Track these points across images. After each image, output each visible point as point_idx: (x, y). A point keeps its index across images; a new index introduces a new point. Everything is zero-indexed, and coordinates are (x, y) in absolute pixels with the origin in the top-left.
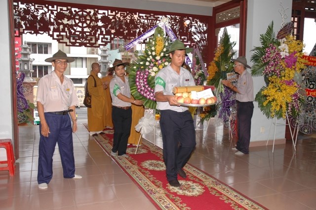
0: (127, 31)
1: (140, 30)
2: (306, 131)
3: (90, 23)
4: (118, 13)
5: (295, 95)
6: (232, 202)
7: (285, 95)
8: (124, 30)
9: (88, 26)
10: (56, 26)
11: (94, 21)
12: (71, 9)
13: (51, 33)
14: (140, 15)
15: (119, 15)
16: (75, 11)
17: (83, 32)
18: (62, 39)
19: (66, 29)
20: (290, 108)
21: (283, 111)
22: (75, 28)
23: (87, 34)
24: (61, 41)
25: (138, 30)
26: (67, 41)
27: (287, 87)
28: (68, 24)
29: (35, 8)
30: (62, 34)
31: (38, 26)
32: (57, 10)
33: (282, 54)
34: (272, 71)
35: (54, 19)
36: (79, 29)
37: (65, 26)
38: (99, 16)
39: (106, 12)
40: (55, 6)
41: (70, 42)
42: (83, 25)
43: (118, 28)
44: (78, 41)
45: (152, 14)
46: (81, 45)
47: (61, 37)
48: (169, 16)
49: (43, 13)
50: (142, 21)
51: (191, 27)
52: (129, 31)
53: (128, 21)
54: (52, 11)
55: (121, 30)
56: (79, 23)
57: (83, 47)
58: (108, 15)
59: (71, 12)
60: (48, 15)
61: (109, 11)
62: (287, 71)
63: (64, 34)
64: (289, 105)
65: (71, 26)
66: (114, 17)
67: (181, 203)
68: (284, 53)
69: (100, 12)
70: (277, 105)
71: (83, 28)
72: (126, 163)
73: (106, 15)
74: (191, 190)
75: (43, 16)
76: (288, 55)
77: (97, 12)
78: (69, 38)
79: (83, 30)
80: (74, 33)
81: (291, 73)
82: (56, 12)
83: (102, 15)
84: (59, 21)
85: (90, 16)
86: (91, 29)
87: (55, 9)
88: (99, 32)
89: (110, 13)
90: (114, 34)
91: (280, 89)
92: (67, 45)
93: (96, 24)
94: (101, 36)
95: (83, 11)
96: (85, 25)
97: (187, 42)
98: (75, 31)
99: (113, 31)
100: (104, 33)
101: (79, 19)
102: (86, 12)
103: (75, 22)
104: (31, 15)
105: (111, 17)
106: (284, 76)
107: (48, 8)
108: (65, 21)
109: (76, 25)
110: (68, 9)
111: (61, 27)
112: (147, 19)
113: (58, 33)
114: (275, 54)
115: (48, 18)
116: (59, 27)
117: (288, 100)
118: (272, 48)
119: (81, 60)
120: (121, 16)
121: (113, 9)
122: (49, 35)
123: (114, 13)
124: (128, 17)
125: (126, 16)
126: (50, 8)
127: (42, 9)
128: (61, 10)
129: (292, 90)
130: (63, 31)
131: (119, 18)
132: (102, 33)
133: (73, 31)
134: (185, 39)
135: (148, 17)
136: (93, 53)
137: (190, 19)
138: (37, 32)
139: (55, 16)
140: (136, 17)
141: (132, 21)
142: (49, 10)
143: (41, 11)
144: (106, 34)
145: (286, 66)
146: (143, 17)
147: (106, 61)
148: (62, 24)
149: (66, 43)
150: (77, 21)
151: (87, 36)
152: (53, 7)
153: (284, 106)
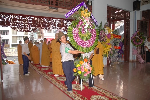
0: (42, 25)
1: (47, 25)
2: (114, 61)
3: (27, 22)
4: (38, 18)
5: (111, 48)
6: (97, 91)
7: (108, 48)
8: (41, 25)
9: (27, 23)
10: (13, 24)
11: (29, 21)
12: (19, 17)
13: (11, 26)
14: (47, 19)
15: (39, 19)
16: (21, 17)
17: (24, 26)
18: (16, 29)
19: (17, 24)
20: (109, 53)
21: (107, 55)
22: (21, 24)
23: (26, 26)
24: (15, 29)
25: (46, 25)
26: (18, 29)
27: (108, 46)
28: (18, 23)
29: (4, 16)
30: (16, 26)
31: (5, 23)
32: (13, 17)
33: (106, 33)
34: (103, 40)
35: (12, 21)
36: (23, 25)
37: (17, 23)
38: (31, 19)
39: (34, 18)
40: (13, 15)
41: (19, 30)
42: (24, 23)
43: (38, 24)
44: (22, 29)
45: (52, 19)
46: (24, 31)
47: (15, 28)
48: (58, 19)
49: (7, 18)
50: (48, 21)
51: (67, 23)
52: (43, 25)
53: (43, 21)
54: (11, 17)
55: (40, 25)
56: (23, 22)
57: (25, 32)
58: (35, 19)
59: (19, 18)
60: (9, 19)
61: (35, 17)
62: (107, 40)
63: (17, 27)
64: (109, 52)
65: (20, 23)
66: (37, 20)
67: (78, 94)
68: (107, 33)
69: (32, 18)
70: (105, 52)
71: (24, 24)
72: (50, 79)
73: (34, 19)
74: (80, 88)
75: (7, 19)
76: (108, 34)
77: (30, 18)
78: (19, 28)
79: (24, 25)
80: (21, 26)
81: (109, 40)
82: (13, 18)
83: (32, 19)
84: (14, 21)
85: (27, 19)
86: (28, 25)
87: (13, 16)
88: (31, 26)
89: (35, 18)
90: (37, 26)
91: (105, 47)
92: (18, 31)
93: (30, 23)
94: (32, 27)
95: (24, 17)
96: (25, 23)
97: (65, 29)
98: (21, 25)
99: (37, 25)
100: (33, 26)
101: (23, 21)
102: (26, 18)
103: (21, 22)
104: (2, 19)
105: (36, 20)
106: (107, 42)
107: (9, 16)
108: (17, 21)
109: (22, 23)
110: (18, 17)
111: (15, 24)
112: (50, 21)
113: (14, 26)
114: (103, 33)
115: (10, 20)
116: (14, 24)
117: (109, 51)
118: (102, 31)
119: (21, 37)
120: (40, 19)
121: (36, 17)
122: (10, 27)
123: (37, 18)
124: (42, 20)
125: (42, 19)
126: (11, 16)
127: (7, 16)
128: (15, 17)
129: (110, 47)
130: (16, 25)
131: (39, 20)
132: (32, 26)
133: (20, 25)
134: (64, 28)
135: (50, 20)
136: (26, 34)
137: (66, 21)
138: (5, 26)
139: (13, 19)
140: (46, 20)
141: (44, 21)
142: (10, 17)
143: (6, 17)
144: (34, 27)
145: (107, 38)
146: (48, 20)
147: (33, 37)
148: (16, 22)
149: (18, 30)
150: (22, 21)
151: (26, 27)
152: (12, 16)
153: (107, 53)
